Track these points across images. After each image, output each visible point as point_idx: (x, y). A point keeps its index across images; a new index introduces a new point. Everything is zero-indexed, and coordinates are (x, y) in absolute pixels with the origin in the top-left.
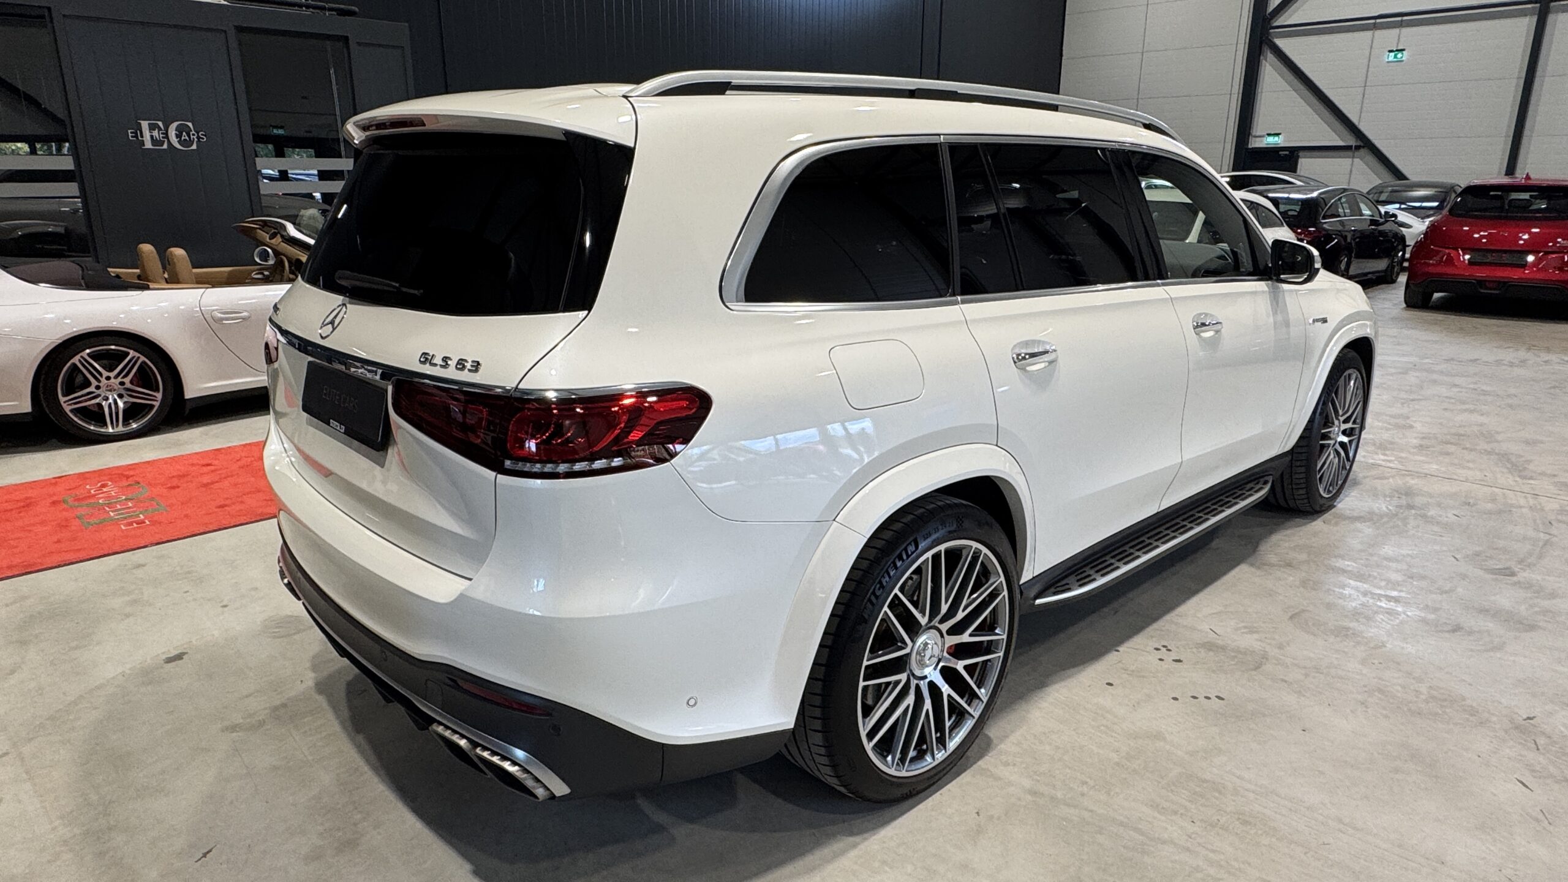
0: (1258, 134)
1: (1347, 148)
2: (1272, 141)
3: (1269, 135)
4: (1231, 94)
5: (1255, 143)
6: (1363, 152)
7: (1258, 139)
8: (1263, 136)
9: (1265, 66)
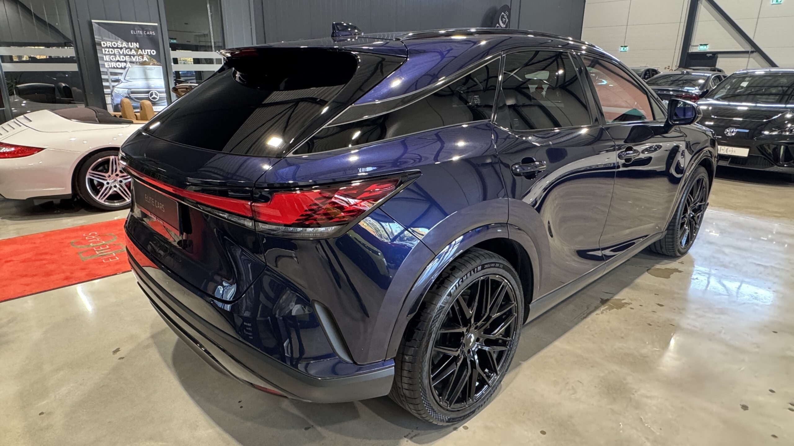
0: (695, 44)
1: (747, 52)
2: (702, 49)
3: (701, 45)
4: (680, 22)
5: (693, 50)
6: (755, 54)
7: (694, 47)
8: (697, 46)
9: (701, 8)
